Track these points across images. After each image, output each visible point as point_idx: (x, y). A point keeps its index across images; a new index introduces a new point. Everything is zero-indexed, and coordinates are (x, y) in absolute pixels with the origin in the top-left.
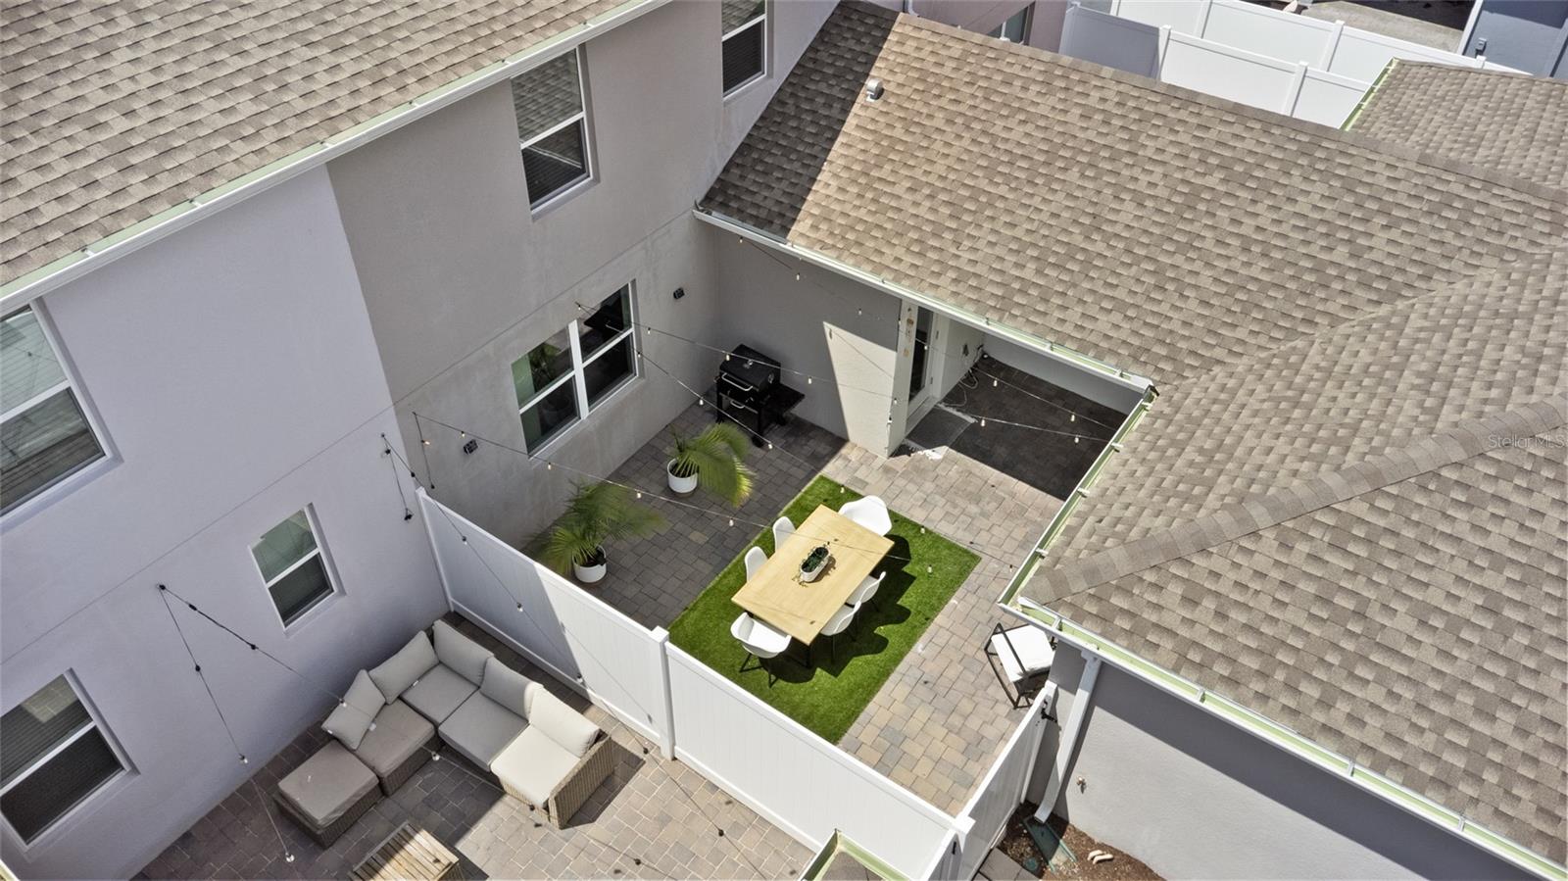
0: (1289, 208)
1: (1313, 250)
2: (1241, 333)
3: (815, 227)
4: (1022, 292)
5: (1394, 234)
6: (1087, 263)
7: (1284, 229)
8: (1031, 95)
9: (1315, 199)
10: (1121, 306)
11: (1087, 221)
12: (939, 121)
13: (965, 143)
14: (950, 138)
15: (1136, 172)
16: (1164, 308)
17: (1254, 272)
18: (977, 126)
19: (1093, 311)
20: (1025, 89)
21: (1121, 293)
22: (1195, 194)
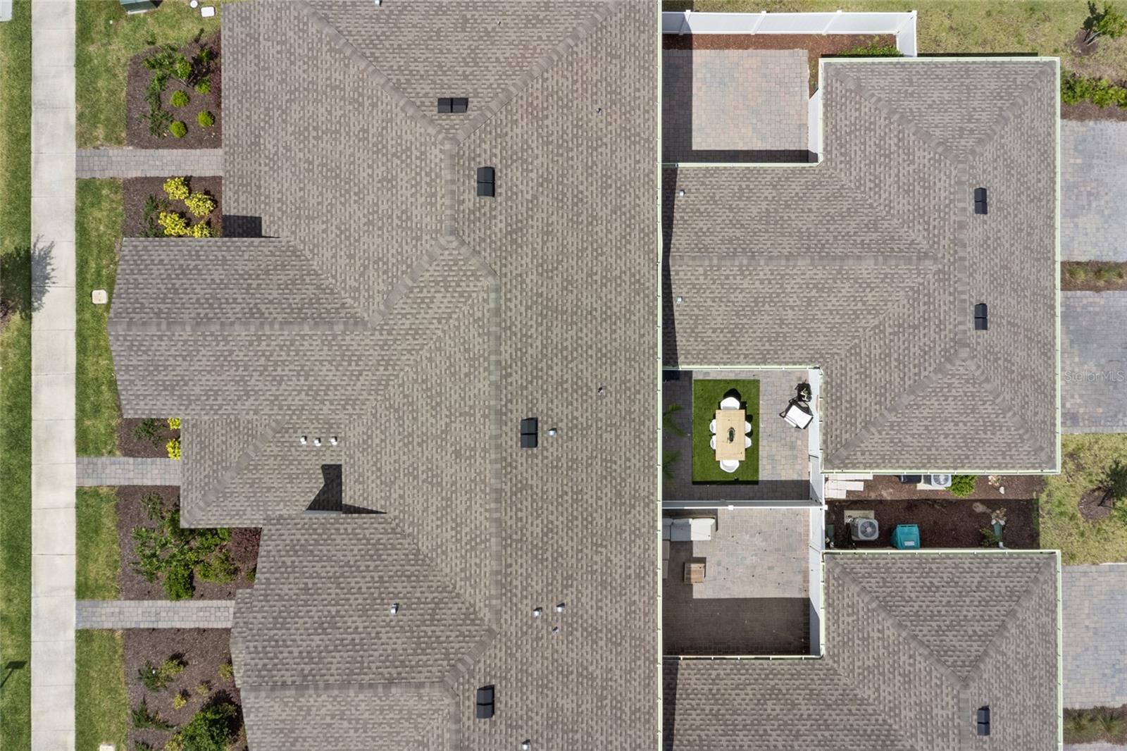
0: (840, 295)
1: (851, 307)
2: (839, 342)
3: (686, 358)
4: (768, 353)
5: (873, 293)
6: (785, 337)
7: (841, 302)
8: (738, 281)
9: (847, 289)
10: (801, 346)
11: (778, 322)
12: (709, 302)
13: (724, 308)
14: (717, 308)
15: (787, 298)
16: (814, 342)
17: (837, 320)
18: (724, 300)
19: (793, 351)
20: (735, 279)
21: (799, 342)
22: (809, 299)
